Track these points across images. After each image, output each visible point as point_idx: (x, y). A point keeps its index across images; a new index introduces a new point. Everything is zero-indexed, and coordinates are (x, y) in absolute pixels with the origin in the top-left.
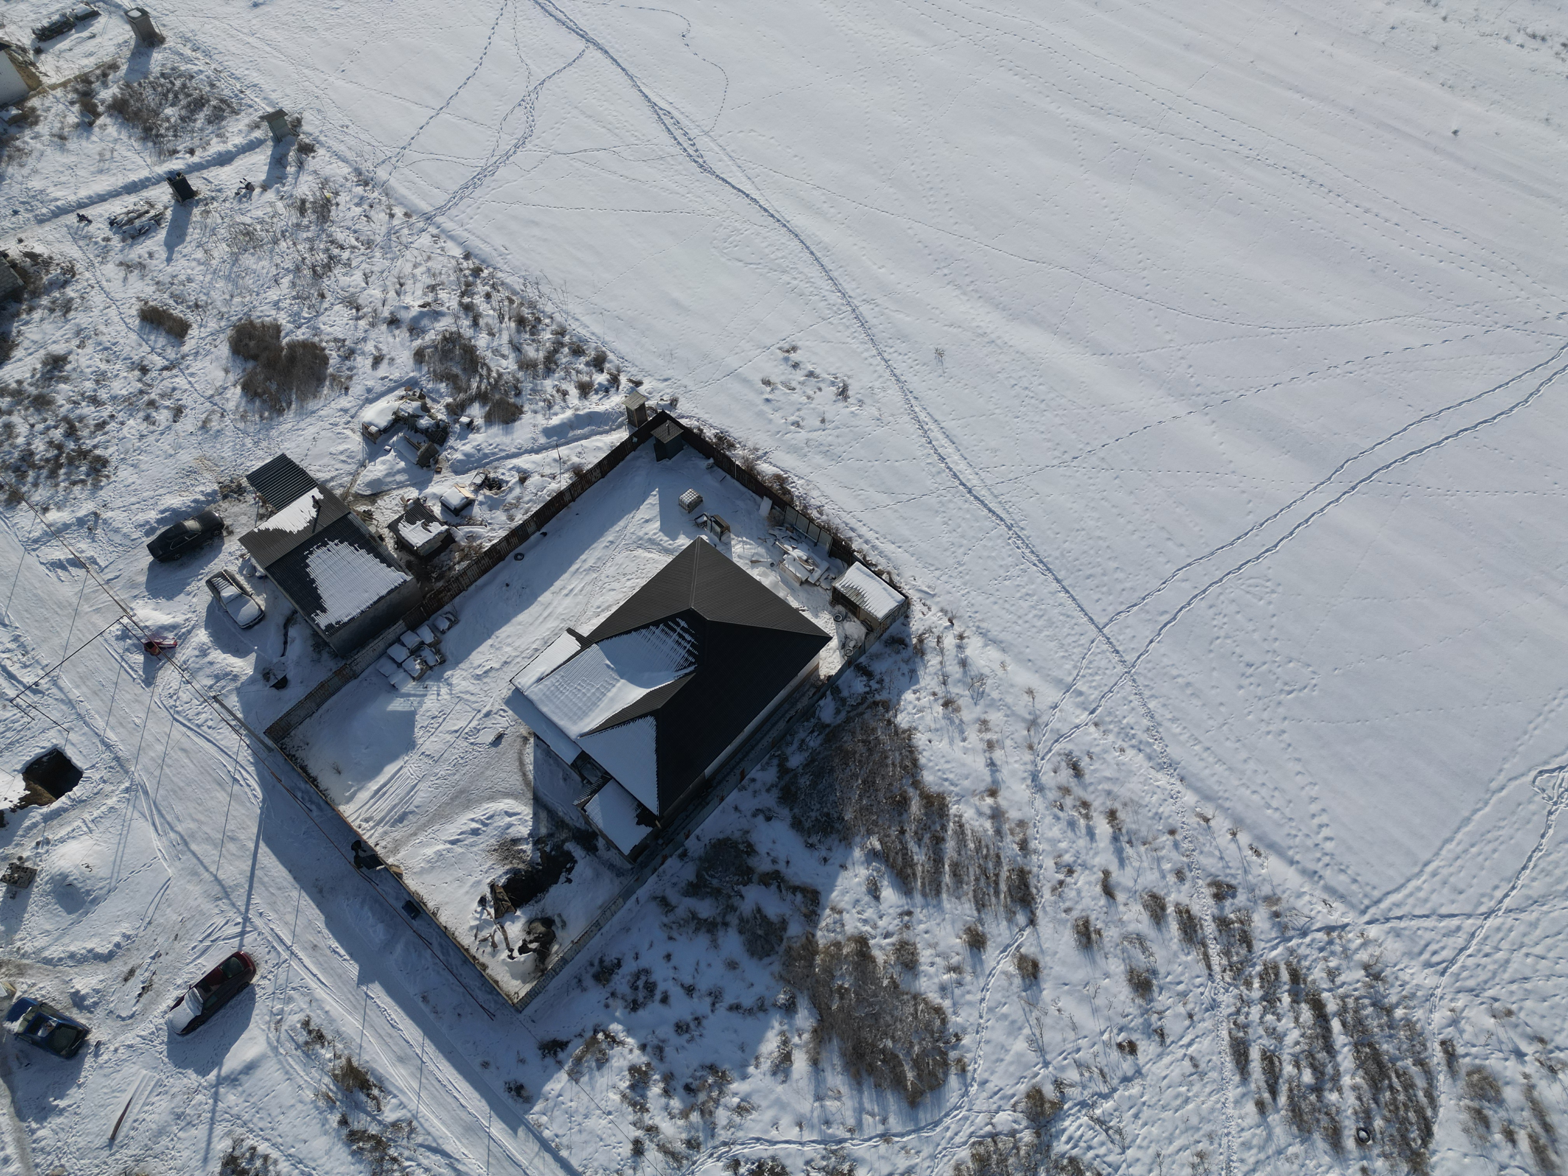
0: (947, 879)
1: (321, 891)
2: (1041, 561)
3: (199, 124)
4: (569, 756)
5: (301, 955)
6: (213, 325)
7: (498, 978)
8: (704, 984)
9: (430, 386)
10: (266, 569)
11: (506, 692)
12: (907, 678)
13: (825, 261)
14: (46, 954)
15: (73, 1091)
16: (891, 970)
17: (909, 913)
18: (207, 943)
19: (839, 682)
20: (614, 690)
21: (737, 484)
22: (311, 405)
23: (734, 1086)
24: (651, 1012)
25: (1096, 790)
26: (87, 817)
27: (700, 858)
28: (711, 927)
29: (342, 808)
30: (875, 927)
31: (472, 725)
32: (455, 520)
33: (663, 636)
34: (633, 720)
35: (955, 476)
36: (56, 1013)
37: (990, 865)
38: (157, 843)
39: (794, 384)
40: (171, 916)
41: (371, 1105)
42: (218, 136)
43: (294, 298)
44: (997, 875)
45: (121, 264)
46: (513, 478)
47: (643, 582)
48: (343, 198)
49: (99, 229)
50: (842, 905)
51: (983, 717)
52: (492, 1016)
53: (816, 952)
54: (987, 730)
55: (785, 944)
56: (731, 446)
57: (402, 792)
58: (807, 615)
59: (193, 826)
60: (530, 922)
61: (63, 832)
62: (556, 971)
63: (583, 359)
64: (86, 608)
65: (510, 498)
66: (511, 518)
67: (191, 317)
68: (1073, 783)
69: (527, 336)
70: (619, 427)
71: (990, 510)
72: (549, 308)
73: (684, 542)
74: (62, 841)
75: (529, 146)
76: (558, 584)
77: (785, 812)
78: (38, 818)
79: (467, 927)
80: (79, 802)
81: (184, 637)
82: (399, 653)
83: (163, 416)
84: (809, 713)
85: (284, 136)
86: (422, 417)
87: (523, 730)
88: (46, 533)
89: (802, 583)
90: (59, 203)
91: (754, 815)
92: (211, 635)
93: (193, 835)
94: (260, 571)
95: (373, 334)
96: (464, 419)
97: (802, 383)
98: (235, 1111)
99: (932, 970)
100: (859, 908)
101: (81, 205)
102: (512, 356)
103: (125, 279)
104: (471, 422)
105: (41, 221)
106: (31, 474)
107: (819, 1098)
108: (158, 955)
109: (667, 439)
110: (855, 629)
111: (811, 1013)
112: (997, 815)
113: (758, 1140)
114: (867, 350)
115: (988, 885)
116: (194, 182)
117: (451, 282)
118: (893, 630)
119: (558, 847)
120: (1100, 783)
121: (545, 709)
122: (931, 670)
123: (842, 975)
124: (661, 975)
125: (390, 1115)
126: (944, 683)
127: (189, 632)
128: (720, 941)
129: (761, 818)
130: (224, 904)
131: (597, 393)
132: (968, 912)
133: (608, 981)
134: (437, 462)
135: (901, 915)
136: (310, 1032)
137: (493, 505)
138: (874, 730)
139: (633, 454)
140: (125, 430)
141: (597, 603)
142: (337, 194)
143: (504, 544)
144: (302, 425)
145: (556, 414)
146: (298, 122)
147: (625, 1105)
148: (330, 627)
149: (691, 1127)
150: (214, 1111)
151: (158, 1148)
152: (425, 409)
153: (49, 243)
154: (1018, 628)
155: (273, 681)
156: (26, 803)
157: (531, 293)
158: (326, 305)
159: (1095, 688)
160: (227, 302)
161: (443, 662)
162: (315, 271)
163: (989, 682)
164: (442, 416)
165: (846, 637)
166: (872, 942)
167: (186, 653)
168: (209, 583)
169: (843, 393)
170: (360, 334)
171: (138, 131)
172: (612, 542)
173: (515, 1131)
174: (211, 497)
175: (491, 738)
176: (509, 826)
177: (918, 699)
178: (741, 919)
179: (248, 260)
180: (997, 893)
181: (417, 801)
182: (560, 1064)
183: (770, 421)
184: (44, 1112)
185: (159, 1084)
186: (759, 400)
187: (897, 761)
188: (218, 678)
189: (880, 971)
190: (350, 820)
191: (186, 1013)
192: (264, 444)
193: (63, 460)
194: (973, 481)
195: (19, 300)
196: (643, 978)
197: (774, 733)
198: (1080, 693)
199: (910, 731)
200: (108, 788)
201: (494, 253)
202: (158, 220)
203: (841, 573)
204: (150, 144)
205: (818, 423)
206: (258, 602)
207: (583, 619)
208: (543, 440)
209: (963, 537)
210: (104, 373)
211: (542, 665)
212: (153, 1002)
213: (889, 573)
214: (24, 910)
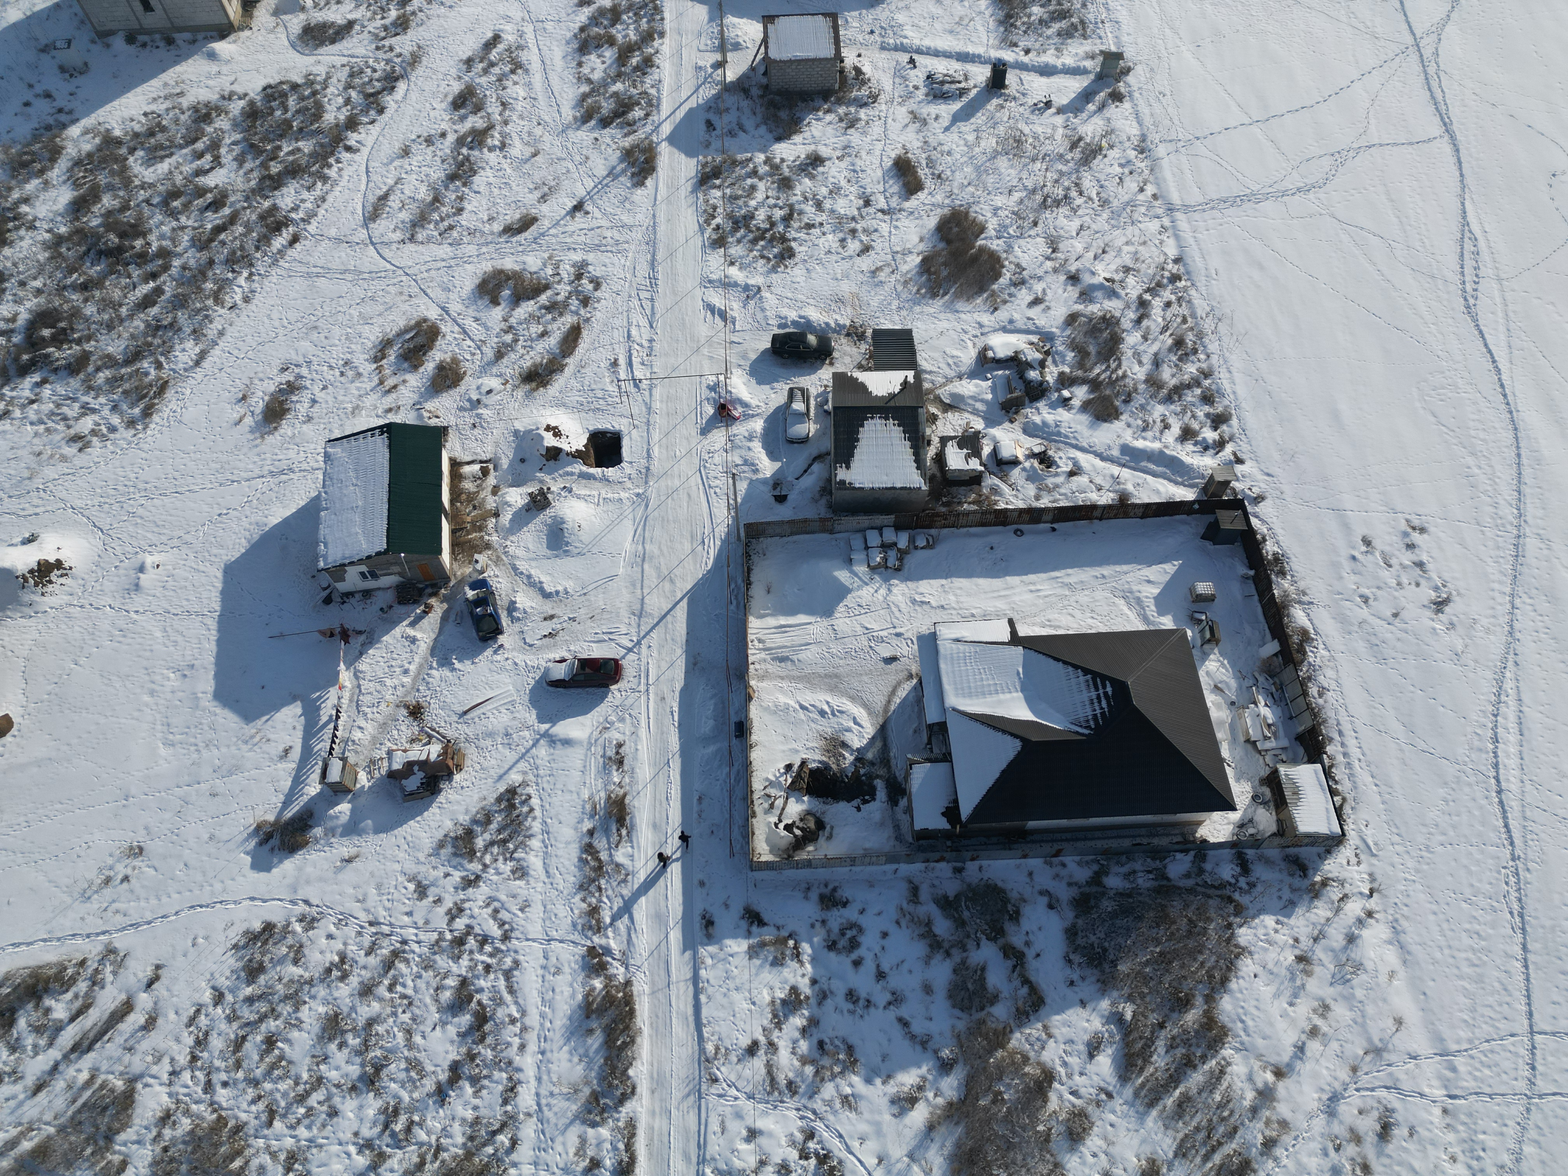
0: (1170, 1101)
1: (695, 664)
2: (1521, 915)
3: (1049, 32)
4: (932, 717)
5: (651, 696)
6: (939, 198)
7: (757, 832)
8: (895, 981)
9: (1060, 348)
10: (835, 408)
11: (925, 630)
12: (1281, 904)
13: (1527, 472)
14: (517, 563)
15: (468, 662)
16: (1054, 1123)
17: (1110, 1096)
18: (606, 637)
19: (1211, 853)
20: (1008, 696)
21: (1259, 610)
22: (960, 305)
23: (856, 1079)
24: (839, 962)
25: (1389, 1166)
26: (603, 495)
27: (969, 885)
28: (935, 945)
29: (751, 619)
30: (1070, 1076)
31: (882, 633)
32: (993, 468)
33: (1083, 686)
34: (1004, 732)
35: (1496, 766)
36: (495, 605)
37: (1221, 1130)
38: (628, 545)
39: (1393, 561)
40: (599, 600)
41: (615, 838)
42: (1057, 49)
43: (1013, 213)
44: (1220, 1144)
45: (912, 112)
46: (1065, 467)
47: (1103, 629)
48: (1112, 154)
49: (917, 77)
50: (1055, 1031)
51: (1329, 1001)
52: (732, 854)
53: (1003, 1047)
54: (1323, 1016)
55: (982, 1014)
56: (1282, 573)
57: (798, 641)
58: (1230, 772)
59: (656, 552)
60: (808, 813)
61: (583, 492)
62: (798, 865)
63: (1207, 409)
64: (705, 351)
65: (1050, 481)
66: (1037, 498)
67: (929, 183)
68: (1370, 1139)
69: (1174, 358)
70: (1191, 486)
71: (1506, 826)
72: (1213, 347)
73: (1167, 623)
74: (578, 497)
75: (1311, 195)
76: (1032, 577)
77: (1070, 915)
78: (577, 471)
79: (765, 775)
80: (605, 480)
81: (747, 417)
82: (874, 538)
83: (854, 246)
84: (1160, 854)
85: (1107, 76)
86: (1034, 368)
87: (914, 668)
88: (720, 281)
89: (1248, 741)
90: (905, 41)
91: (1041, 893)
92: (765, 429)
93: (651, 558)
94: (829, 406)
95: (1050, 278)
96: (1066, 393)
97: (1404, 567)
98: (539, 762)
99: (1091, 1160)
100: (1068, 1048)
101: (919, 51)
102: (1148, 367)
103: (906, 125)
104: (1070, 399)
105: (883, 48)
106: (742, 231)
107: (911, 1156)
108: (573, 619)
109: (1226, 525)
110: (1266, 820)
111: (958, 1088)
112: (1266, 1095)
113: (841, 1136)
114: (1500, 582)
115: (1204, 1143)
116: (1011, 78)
117: (1146, 274)
118: (1304, 852)
119: (871, 777)
120: (1400, 1164)
121: (942, 666)
122: (1311, 916)
123: (1009, 1085)
124: (869, 942)
125: (620, 856)
126: (1316, 940)
127: (753, 416)
128: (933, 962)
129: (1045, 900)
130: (634, 620)
131: (1195, 444)
132: (1165, 1147)
133: (828, 908)
134: (1016, 413)
135: (1101, 1089)
136: (617, 753)
137: (1032, 477)
138: (1209, 920)
139: (1184, 517)
140: (823, 239)
141: (1050, 617)
142: (1111, 147)
143: (1016, 514)
144: (942, 316)
145: (1145, 439)
146: (1127, 71)
147: (768, 1010)
148: (843, 482)
149: (800, 1074)
150: (528, 751)
151: (482, 743)
152: (1042, 364)
153: (876, 67)
154: (1438, 955)
155: (777, 493)
156: (578, 455)
157: (1208, 325)
158: (1032, 232)
159: (1475, 1079)
160: (963, 187)
161: (898, 570)
162: (1045, 200)
163: (1364, 977)
164: (1051, 378)
165: (1251, 821)
166: (1056, 1085)
167: (739, 429)
168: (791, 391)
169: (1440, 605)
170: (1040, 272)
171: (1001, 14)
172: (1104, 577)
173: (684, 951)
174: (839, 329)
175: (887, 655)
176: (849, 730)
177: (1276, 931)
178: (963, 962)
179: (1002, 163)
180: (1206, 1158)
181: (802, 656)
182: (749, 934)
183: (1341, 578)
184: (445, 662)
185: (513, 703)
186: (1345, 552)
187: (1208, 965)
188: (746, 462)
189: (1044, 1115)
190: (750, 631)
191: (560, 672)
192: (904, 313)
193: (768, 235)
194: (1511, 783)
195: (826, 99)
196: (854, 932)
197: (1113, 844)
198: (1454, 1069)
199: (1243, 951)
200: (629, 484)
201: (1203, 272)
202: (962, 92)
203: (1295, 761)
204: (1002, 29)
205: (1388, 613)
206: (811, 428)
207: (1028, 620)
208: (1116, 453)
209: (1454, 827)
210: (839, 189)
211: (967, 631)
212: (548, 647)
213: (1344, 800)
214: (527, 524)
